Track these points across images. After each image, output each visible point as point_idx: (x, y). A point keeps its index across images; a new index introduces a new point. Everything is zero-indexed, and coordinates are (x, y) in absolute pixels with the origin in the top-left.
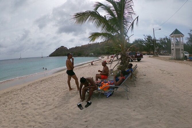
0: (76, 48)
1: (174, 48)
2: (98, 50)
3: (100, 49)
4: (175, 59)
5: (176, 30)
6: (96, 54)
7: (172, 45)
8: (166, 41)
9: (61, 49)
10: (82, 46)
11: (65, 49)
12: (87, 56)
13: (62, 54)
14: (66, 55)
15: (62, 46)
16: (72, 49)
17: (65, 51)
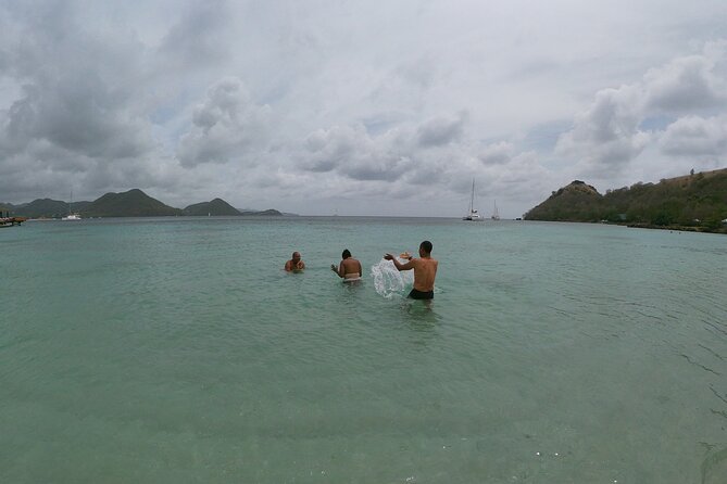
0: (639, 190)
9: (572, 192)
10: (664, 181)
11: (589, 193)
13: (577, 213)
14: (594, 218)
15: (577, 182)
16: (618, 196)
17: (588, 203)
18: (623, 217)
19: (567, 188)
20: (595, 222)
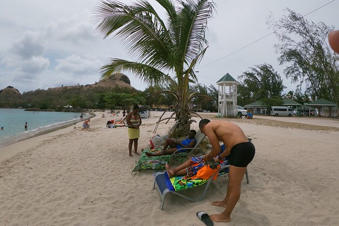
0: (39, 92)
1: (223, 100)
2: (82, 100)
3: (87, 97)
4: (225, 117)
5: (228, 75)
6: (79, 108)
7: (220, 97)
8: (199, 90)
9: (7, 92)
10: (49, 89)
11: (15, 93)
12: (60, 110)
13: (8, 103)
14: (15, 106)
15: (10, 87)
16: (29, 94)
17: (14, 98)
18: (29, 105)
19: (4, 90)
20: (16, 108)
